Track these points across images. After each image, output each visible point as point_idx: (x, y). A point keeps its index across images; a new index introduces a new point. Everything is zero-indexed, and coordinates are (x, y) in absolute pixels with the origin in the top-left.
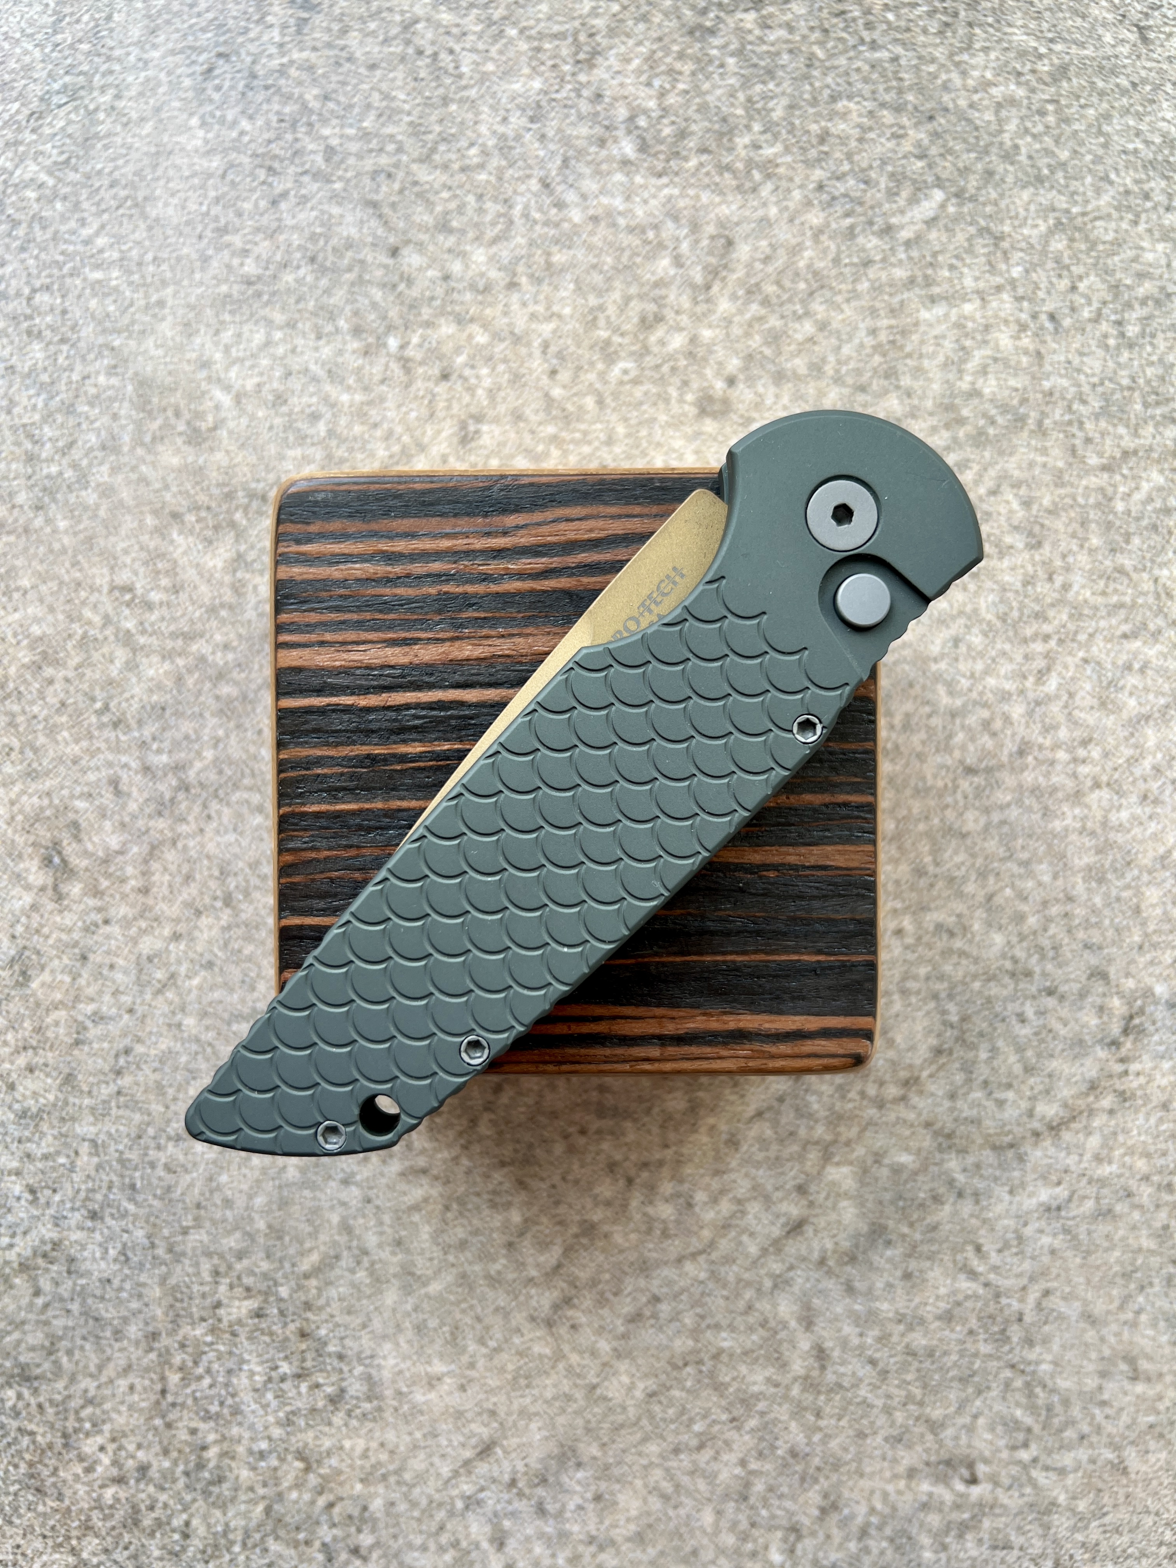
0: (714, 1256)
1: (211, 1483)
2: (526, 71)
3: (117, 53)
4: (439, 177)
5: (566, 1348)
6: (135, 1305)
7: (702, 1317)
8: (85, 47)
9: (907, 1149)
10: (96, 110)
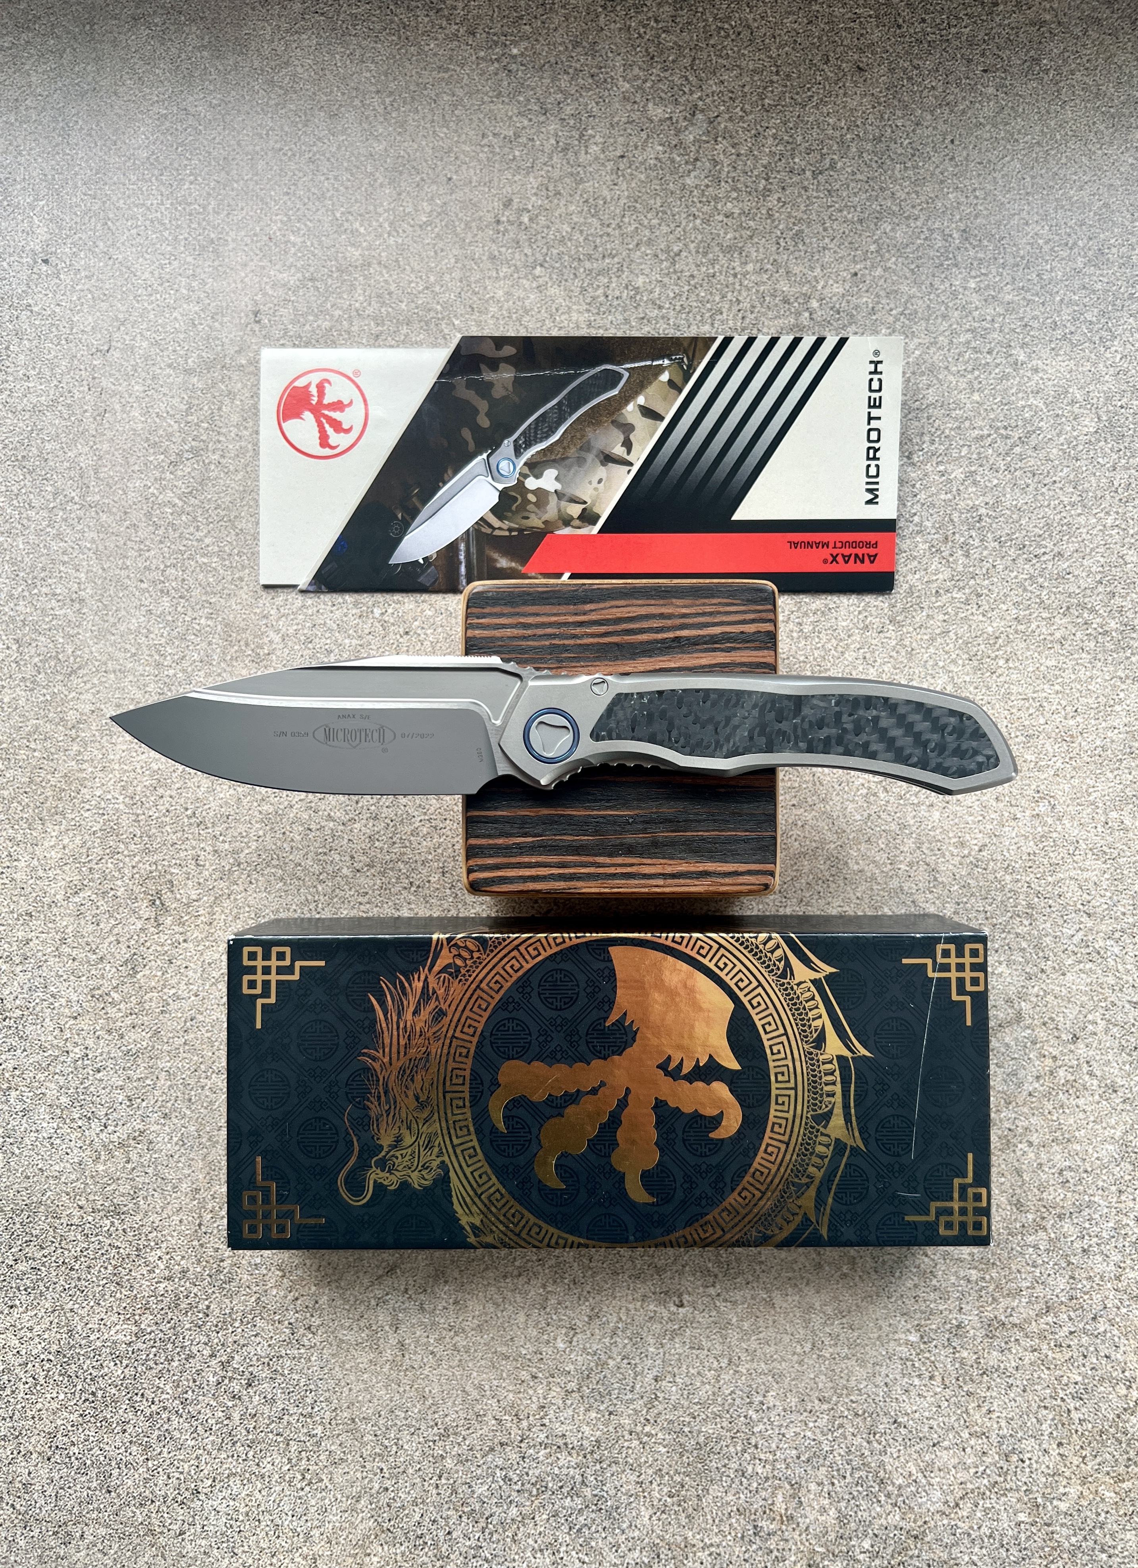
3: (224, 430)
8: (206, 425)
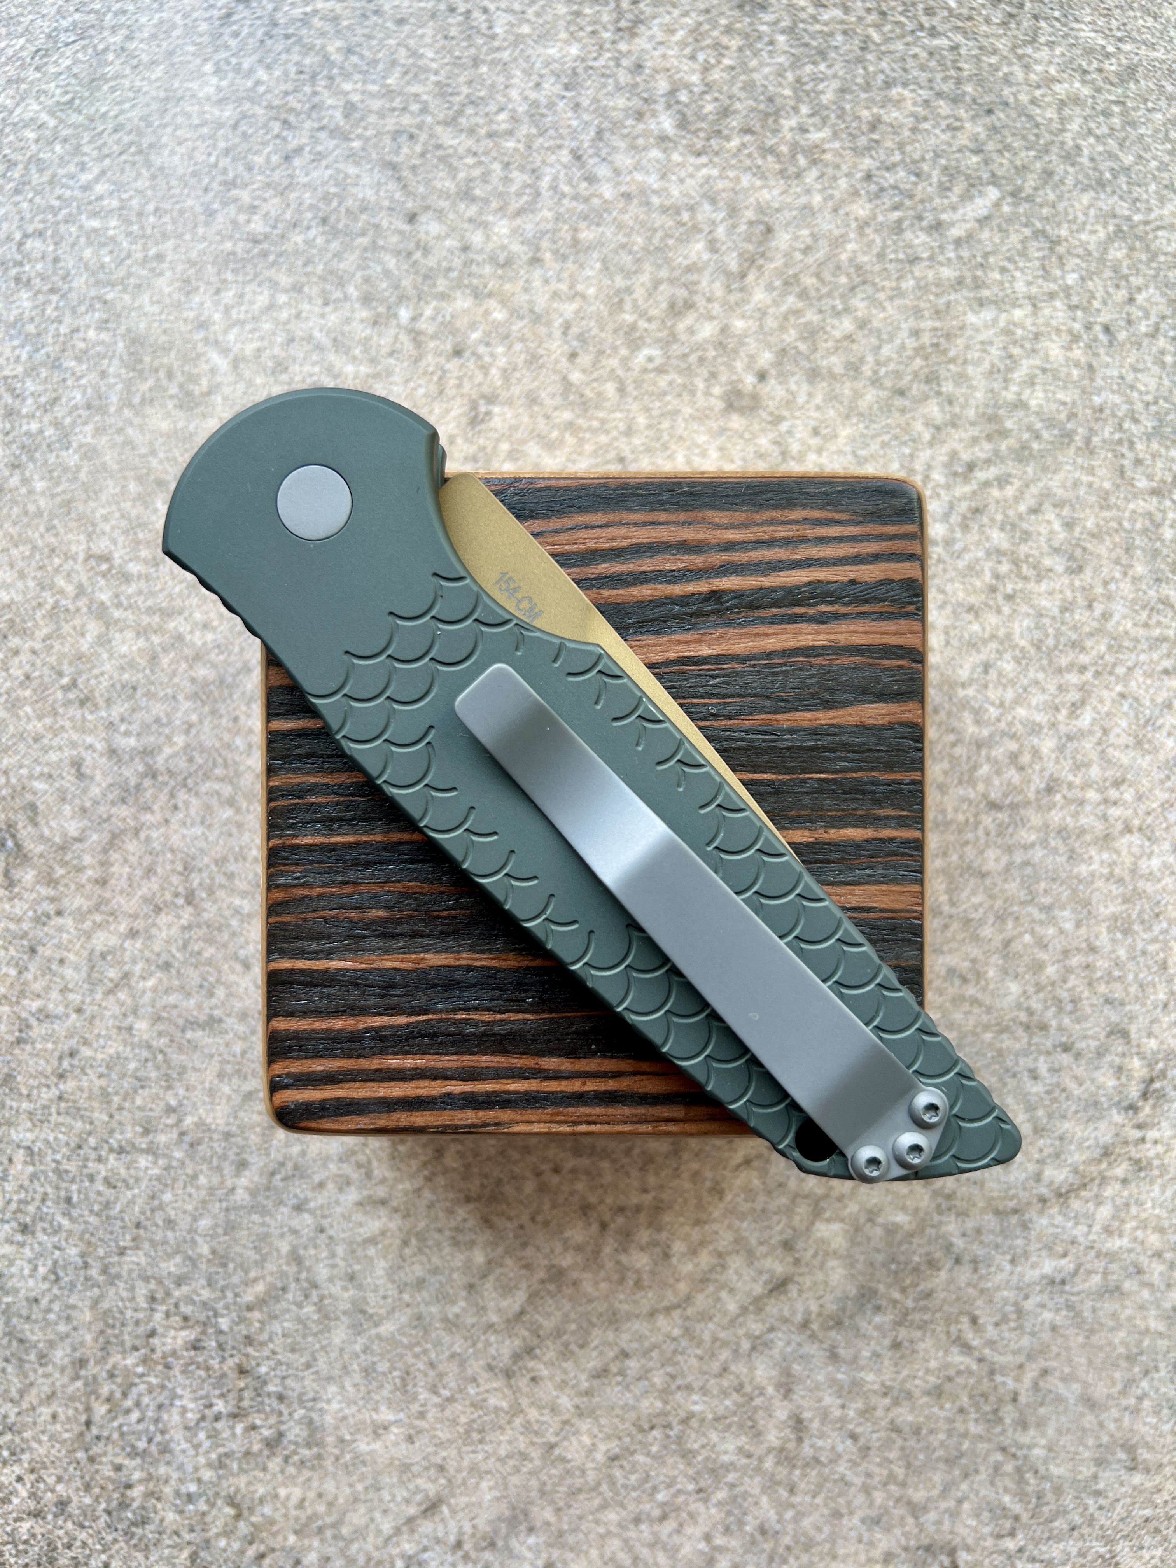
0: (689, 1312)
1: (134, 1524)
2: (563, 35)
4: (464, 143)
5: (524, 1402)
6: (62, 1328)
7: (673, 1377)
9: (904, 1209)
10: (106, 49)
